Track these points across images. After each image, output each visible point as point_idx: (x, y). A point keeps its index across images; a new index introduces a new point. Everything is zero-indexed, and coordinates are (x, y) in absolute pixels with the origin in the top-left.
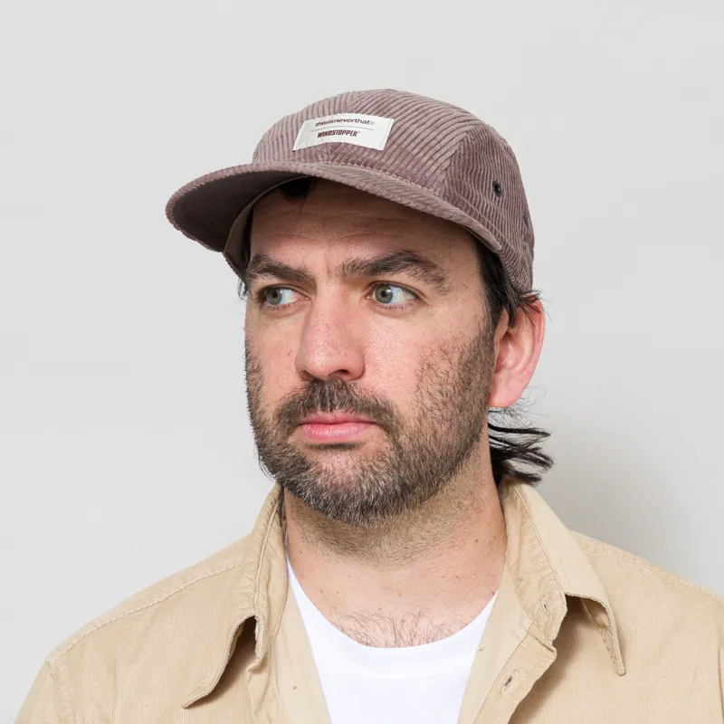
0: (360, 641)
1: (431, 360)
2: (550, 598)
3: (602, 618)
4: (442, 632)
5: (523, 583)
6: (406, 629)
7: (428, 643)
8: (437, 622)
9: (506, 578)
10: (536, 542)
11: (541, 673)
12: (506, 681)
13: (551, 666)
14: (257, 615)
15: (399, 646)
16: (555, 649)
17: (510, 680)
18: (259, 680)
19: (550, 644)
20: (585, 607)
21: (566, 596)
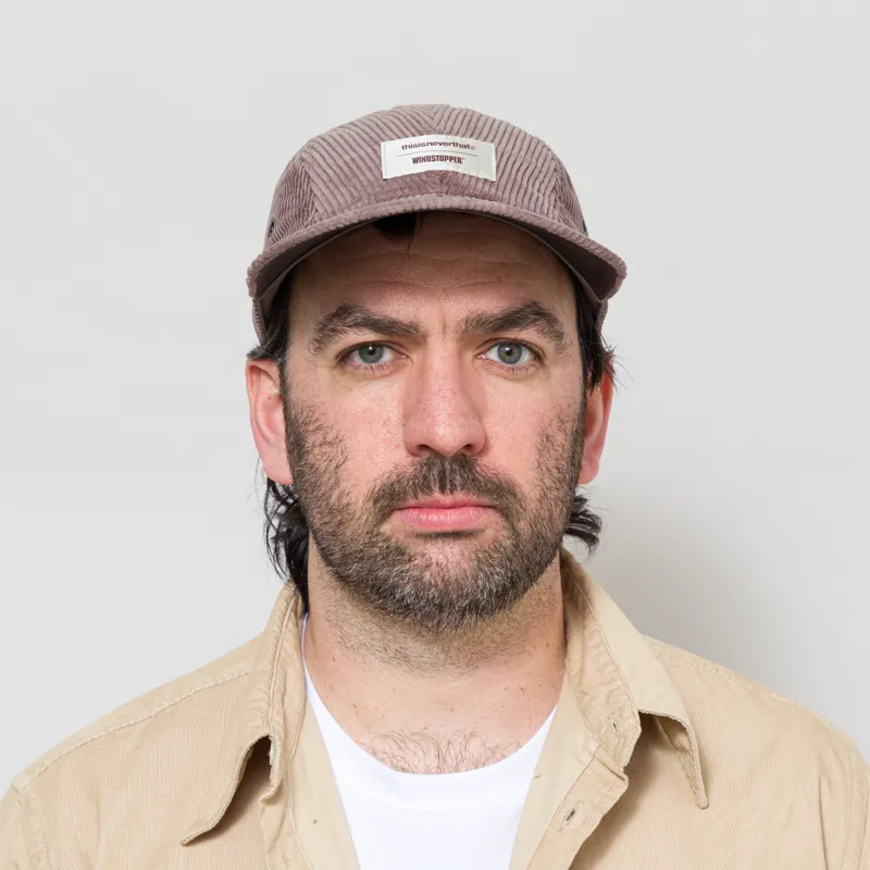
0: (396, 767)
1: (550, 431)
2: (621, 715)
3: (681, 739)
4: (494, 755)
5: (587, 698)
6: (453, 753)
7: (476, 767)
8: (490, 745)
9: (566, 691)
10: (602, 648)
11: (609, 805)
12: (569, 814)
13: (622, 798)
14: (272, 734)
15: (441, 772)
16: (626, 777)
17: (572, 813)
18: (273, 812)
19: (621, 771)
20: (660, 726)
21: (640, 713)
